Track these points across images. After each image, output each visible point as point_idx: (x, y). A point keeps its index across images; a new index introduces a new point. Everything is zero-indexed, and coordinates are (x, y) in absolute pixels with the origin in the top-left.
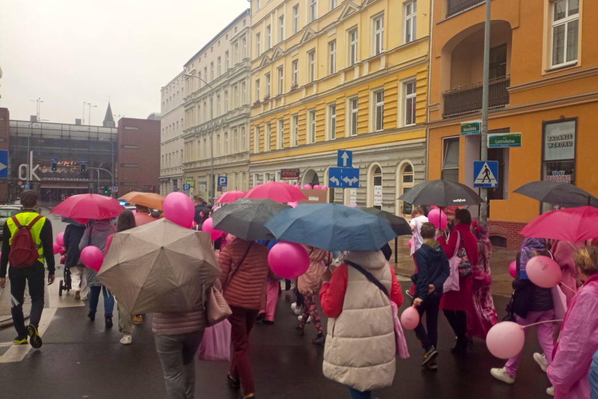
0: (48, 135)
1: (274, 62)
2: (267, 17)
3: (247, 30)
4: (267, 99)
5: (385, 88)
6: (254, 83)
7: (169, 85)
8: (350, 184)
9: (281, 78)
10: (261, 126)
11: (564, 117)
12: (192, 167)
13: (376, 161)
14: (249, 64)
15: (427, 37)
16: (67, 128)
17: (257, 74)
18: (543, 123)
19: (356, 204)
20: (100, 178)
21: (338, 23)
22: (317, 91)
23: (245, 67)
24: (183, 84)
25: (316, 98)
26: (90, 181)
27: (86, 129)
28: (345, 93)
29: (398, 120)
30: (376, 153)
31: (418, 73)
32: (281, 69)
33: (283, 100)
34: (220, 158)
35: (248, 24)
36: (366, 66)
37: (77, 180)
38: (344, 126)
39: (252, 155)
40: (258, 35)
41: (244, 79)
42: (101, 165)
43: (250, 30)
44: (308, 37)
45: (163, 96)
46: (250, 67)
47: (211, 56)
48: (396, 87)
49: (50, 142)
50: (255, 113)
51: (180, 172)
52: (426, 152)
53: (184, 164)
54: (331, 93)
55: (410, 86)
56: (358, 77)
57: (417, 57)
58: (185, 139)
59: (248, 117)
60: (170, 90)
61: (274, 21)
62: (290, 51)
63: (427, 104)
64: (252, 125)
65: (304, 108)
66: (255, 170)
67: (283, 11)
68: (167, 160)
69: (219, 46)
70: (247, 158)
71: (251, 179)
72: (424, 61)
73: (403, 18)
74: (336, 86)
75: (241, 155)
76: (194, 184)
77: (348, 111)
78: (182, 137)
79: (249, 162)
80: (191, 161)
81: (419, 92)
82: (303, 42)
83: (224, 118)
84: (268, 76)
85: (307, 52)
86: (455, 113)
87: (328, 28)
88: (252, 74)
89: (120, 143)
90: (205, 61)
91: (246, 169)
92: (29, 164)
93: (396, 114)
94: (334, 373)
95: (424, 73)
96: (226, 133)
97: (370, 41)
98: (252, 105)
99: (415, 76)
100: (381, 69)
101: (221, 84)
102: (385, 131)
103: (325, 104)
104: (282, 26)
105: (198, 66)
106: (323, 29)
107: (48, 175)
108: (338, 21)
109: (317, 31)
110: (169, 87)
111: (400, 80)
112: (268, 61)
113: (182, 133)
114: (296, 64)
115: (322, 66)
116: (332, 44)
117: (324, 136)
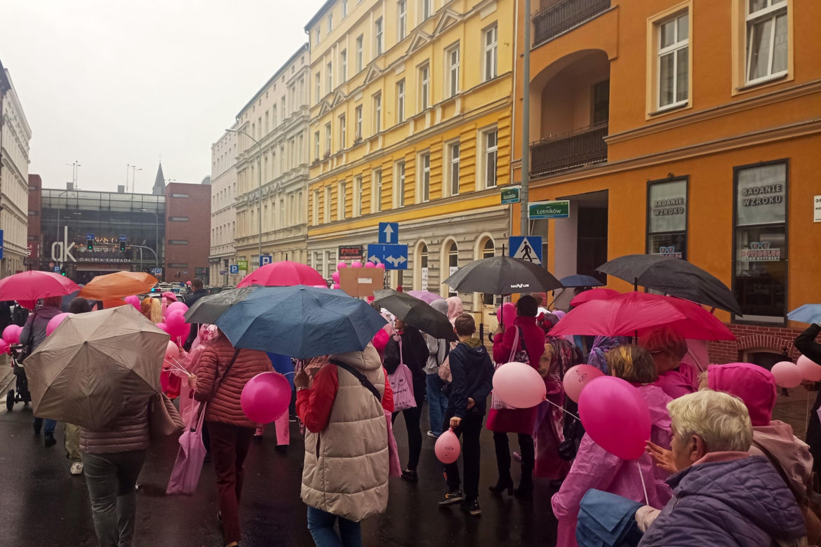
0: (85, 206)
1: (335, 109)
2: (327, 53)
3: (304, 69)
4: (327, 156)
5: (461, 140)
6: (313, 136)
7: (220, 141)
8: (396, 265)
9: (344, 129)
10: (320, 191)
11: (672, 176)
12: (244, 244)
13: (451, 234)
14: (308, 113)
15: (509, 72)
16: (106, 197)
17: (316, 125)
18: (647, 183)
19: (427, 291)
20: (143, 259)
21: (406, 58)
22: (383, 144)
23: (303, 116)
24: (235, 139)
25: (382, 154)
26: (133, 261)
27: (128, 198)
28: (415, 148)
29: (476, 181)
30: (451, 225)
31: (500, 120)
32: (342, 118)
33: (344, 156)
34: (275, 232)
35: (307, 63)
36: (439, 112)
37: (118, 260)
38: (414, 189)
39: (311, 228)
40: (318, 75)
41: (302, 131)
42: (144, 242)
43: (309, 69)
44: (372, 76)
45: (214, 154)
46: (309, 116)
47: (266, 104)
48: (474, 138)
49: (88, 214)
50: (314, 175)
51: (231, 250)
52: (509, 222)
53: (235, 240)
54: (400, 147)
55: (492, 137)
56: (429, 127)
57: (497, 99)
58: (238, 208)
59: (306, 180)
60: (222, 147)
61: (335, 57)
62: (353, 94)
63: (511, 160)
64: (311, 190)
65: (369, 167)
66: (313, 248)
67: (345, 45)
68: (217, 234)
69: (274, 90)
70: (304, 231)
71: (309, 258)
72: (506, 104)
73: (483, 49)
74: (404, 139)
75: (297, 228)
76: (247, 265)
77: (419, 169)
78: (234, 206)
79: (307, 237)
80: (244, 236)
81: (501, 144)
82: (367, 83)
83: (279, 182)
84: (329, 126)
85: (372, 95)
86: (544, 171)
87: (397, 64)
88: (311, 125)
89: (168, 215)
90: (260, 110)
91: (303, 246)
92: (64, 241)
93: (474, 174)
94: (320, 501)
95: (506, 119)
96: (282, 201)
97: (443, 79)
98: (311, 164)
99: (496, 123)
100: (456, 115)
101: (277, 139)
102: (461, 195)
103: (393, 162)
104: (344, 63)
105: (252, 117)
106: (389, 66)
107: (86, 255)
108: (407, 55)
109: (382, 69)
110: (220, 144)
111: (480, 129)
112: (329, 108)
113: (234, 201)
114: (361, 110)
115: (389, 113)
116: (401, 84)
117: (391, 202)
